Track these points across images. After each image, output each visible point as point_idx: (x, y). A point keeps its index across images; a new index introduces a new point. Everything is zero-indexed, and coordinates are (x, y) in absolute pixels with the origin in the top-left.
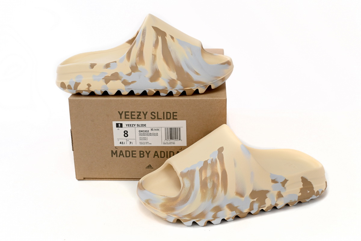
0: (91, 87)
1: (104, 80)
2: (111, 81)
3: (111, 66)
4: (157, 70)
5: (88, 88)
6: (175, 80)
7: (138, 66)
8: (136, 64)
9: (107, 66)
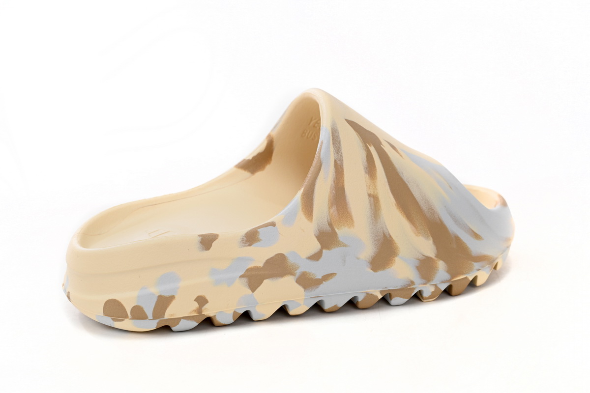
0: (206, 306)
1: (245, 280)
2: (266, 281)
3: (261, 236)
4: (388, 236)
5: (199, 310)
6: (431, 258)
7: (336, 230)
8: (330, 225)
9: (251, 238)
